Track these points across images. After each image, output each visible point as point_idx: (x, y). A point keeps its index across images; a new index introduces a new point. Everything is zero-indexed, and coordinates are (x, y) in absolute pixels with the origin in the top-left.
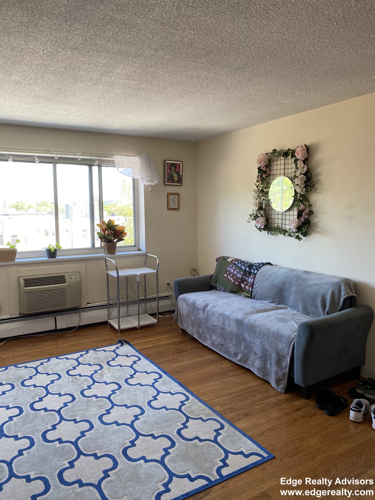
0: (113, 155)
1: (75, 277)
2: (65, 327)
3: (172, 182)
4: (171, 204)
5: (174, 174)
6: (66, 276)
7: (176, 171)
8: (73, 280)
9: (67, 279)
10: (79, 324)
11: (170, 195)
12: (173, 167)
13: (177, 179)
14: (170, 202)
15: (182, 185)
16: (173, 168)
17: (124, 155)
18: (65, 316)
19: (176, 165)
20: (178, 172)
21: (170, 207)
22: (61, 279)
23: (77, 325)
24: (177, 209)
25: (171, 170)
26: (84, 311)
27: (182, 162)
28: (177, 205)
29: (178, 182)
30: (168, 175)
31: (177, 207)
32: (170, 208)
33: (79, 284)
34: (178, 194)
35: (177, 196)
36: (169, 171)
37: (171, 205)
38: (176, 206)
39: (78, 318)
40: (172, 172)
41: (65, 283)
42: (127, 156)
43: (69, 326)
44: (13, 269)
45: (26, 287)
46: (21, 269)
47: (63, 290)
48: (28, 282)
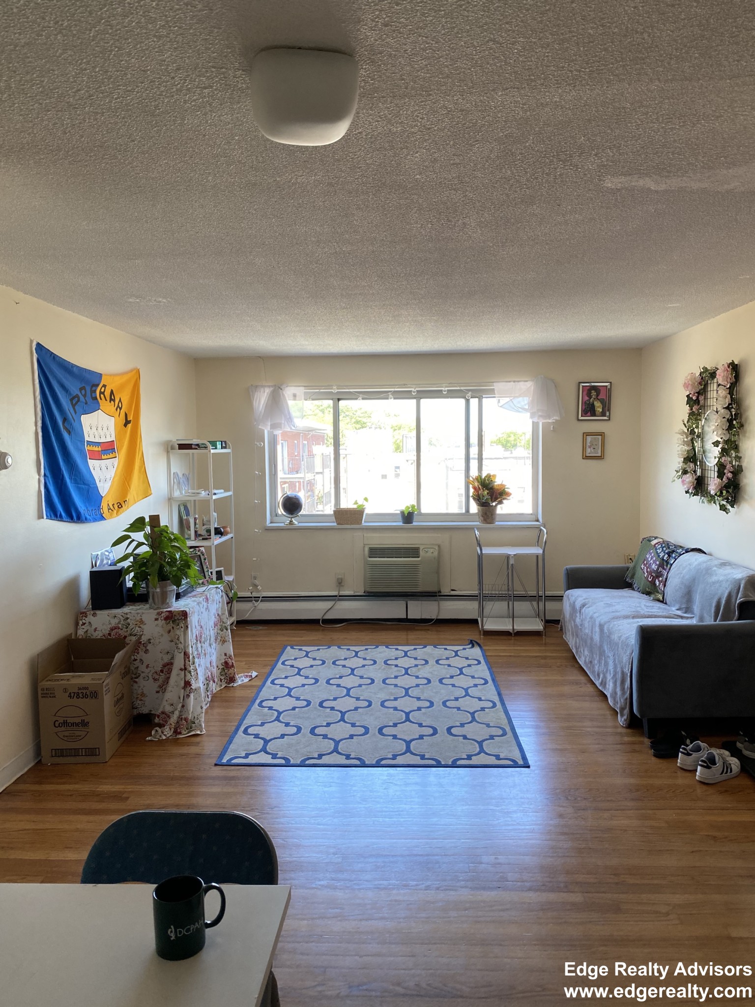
0: (493, 382)
1: (432, 550)
2: (418, 617)
3: (592, 416)
4: (588, 450)
5: (595, 403)
6: (421, 548)
7: (599, 398)
8: (430, 554)
9: (422, 553)
10: (437, 616)
11: (586, 435)
12: (593, 391)
13: (601, 410)
14: (587, 447)
15: (609, 420)
16: (594, 393)
17: (510, 382)
18: (420, 602)
19: (600, 388)
20: (604, 399)
21: (587, 455)
22: (413, 552)
23: (434, 617)
24: (601, 458)
25: (590, 397)
26: (447, 600)
27: (611, 383)
28: (600, 451)
29: (603, 414)
30: (584, 404)
31: (599, 455)
32: (586, 457)
33: (439, 560)
34: (602, 434)
35: (600, 437)
36: (587, 398)
37: (589, 452)
38: (598, 453)
39: (437, 608)
40: (591, 400)
41: (418, 557)
42: (514, 382)
43: (423, 617)
44: (359, 534)
45: (370, 557)
46: (368, 535)
47: (415, 566)
48: (374, 552)
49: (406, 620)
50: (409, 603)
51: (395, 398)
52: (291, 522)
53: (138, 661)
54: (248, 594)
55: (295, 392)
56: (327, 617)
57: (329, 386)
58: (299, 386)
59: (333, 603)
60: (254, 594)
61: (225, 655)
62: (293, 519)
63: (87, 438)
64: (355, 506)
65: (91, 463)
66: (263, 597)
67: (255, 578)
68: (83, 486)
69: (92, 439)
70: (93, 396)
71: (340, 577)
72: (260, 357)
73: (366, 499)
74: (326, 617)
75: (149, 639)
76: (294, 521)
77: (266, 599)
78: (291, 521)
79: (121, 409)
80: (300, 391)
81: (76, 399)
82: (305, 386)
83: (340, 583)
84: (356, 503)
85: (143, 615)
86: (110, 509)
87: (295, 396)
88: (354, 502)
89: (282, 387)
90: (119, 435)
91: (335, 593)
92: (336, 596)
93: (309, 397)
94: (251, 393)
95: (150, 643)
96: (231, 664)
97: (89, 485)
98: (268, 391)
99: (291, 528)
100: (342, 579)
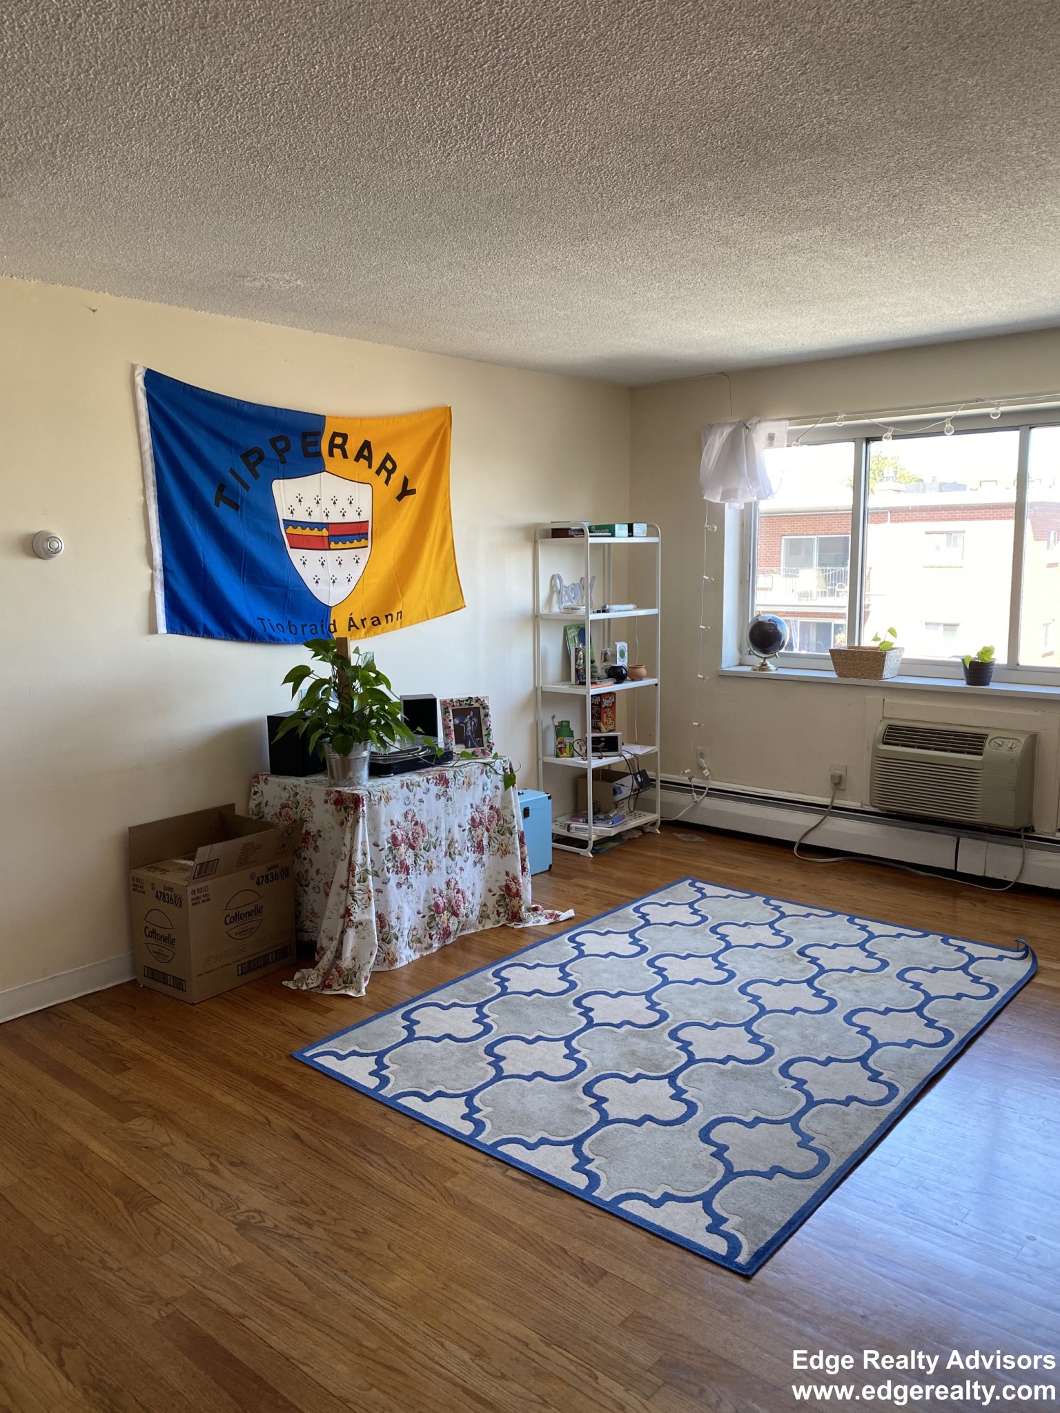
1: (1011, 744)
2: (978, 872)
6: (991, 735)
8: (1008, 750)
9: (989, 746)
10: (1018, 878)
18: (985, 843)
22: (974, 742)
23: (1011, 878)
26: (1042, 848)
33: (1023, 766)
39: (1018, 861)
41: (981, 754)
43: (989, 875)
44: (877, 697)
45: (885, 743)
46: (892, 700)
47: (970, 769)
48: (895, 734)
49: (953, 874)
50: (962, 840)
51: (957, 433)
52: (763, 667)
53: (307, 861)
54: (685, 780)
55: (771, 431)
56: (810, 841)
57: (832, 414)
58: (780, 420)
59: (821, 817)
60: (696, 781)
61: (507, 874)
62: (767, 662)
63: (283, 514)
64: (876, 644)
65: (295, 555)
66: (710, 789)
67: (702, 755)
68: (274, 589)
69: (299, 516)
70: (311, 449)
71: (839, 772)
72: (723, 373)
73: (892, 632)
74: (808, 841)
75: (319, 831)
76: (769, 665)
77: (716, 793)
78: (764, 665)
79: (390, 472)
80: (781, 428)
81: (256, 455)
82: (789, 419)
83: (838, 783)
84: (876, 639)
85: (312, 792)
86: (355, 625)
87: (771, 438)
88: (872, 638)
89: (748, 425)
90: (383, 515)
91: (825, 801)
92: (826, 806)
93: (795, 439)
94: (703, 439)
95: (320, 836)
96: (514, 890)
97: (286, 588)
98: (727, 431)
99: (760, 678)
100: (840, 777)
